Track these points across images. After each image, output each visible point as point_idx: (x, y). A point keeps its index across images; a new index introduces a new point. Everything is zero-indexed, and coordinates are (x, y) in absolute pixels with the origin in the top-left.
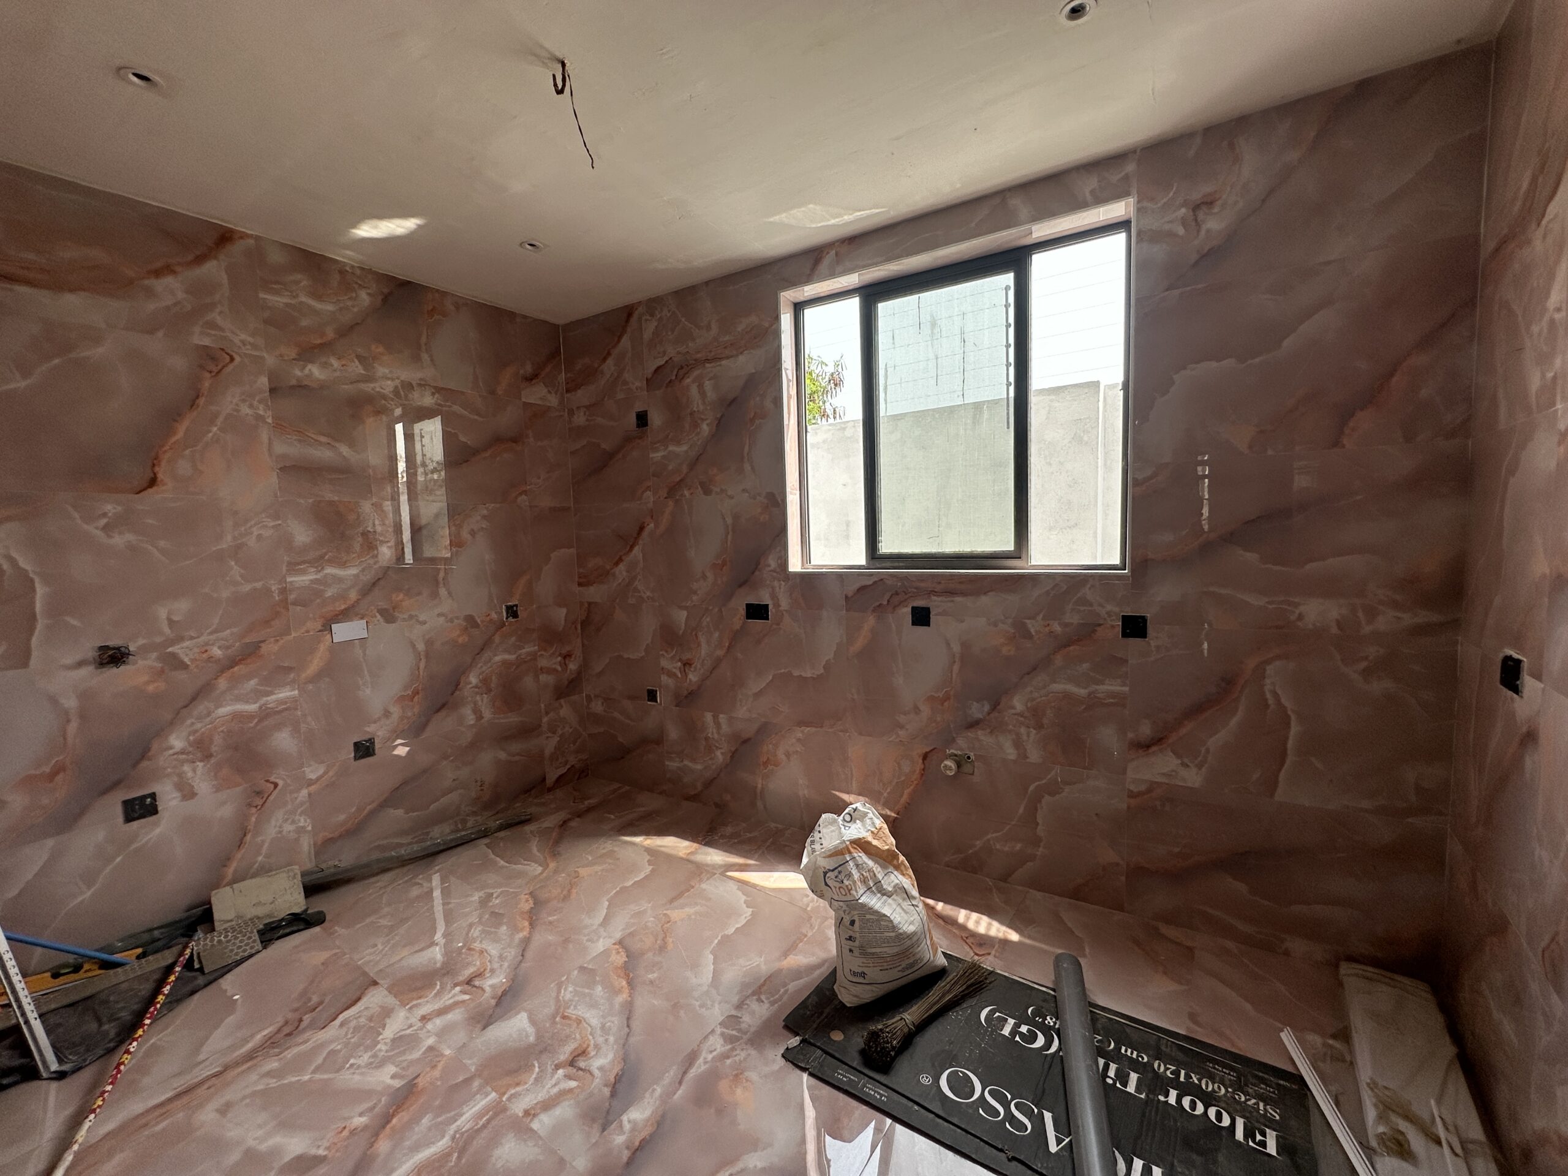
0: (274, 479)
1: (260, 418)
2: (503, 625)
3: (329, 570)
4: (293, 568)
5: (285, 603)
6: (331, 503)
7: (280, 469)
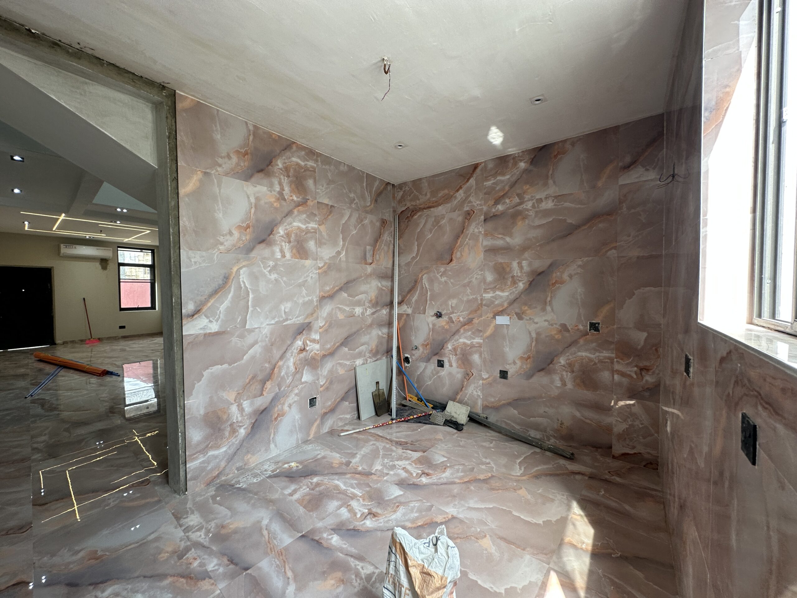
0: (482, 255)
1: (480, 232)
2: (587, 334)
3: (498, 293)
4: (486, 291)
5: (481, 304)
6: (501, 263)
7: (485, 251)
